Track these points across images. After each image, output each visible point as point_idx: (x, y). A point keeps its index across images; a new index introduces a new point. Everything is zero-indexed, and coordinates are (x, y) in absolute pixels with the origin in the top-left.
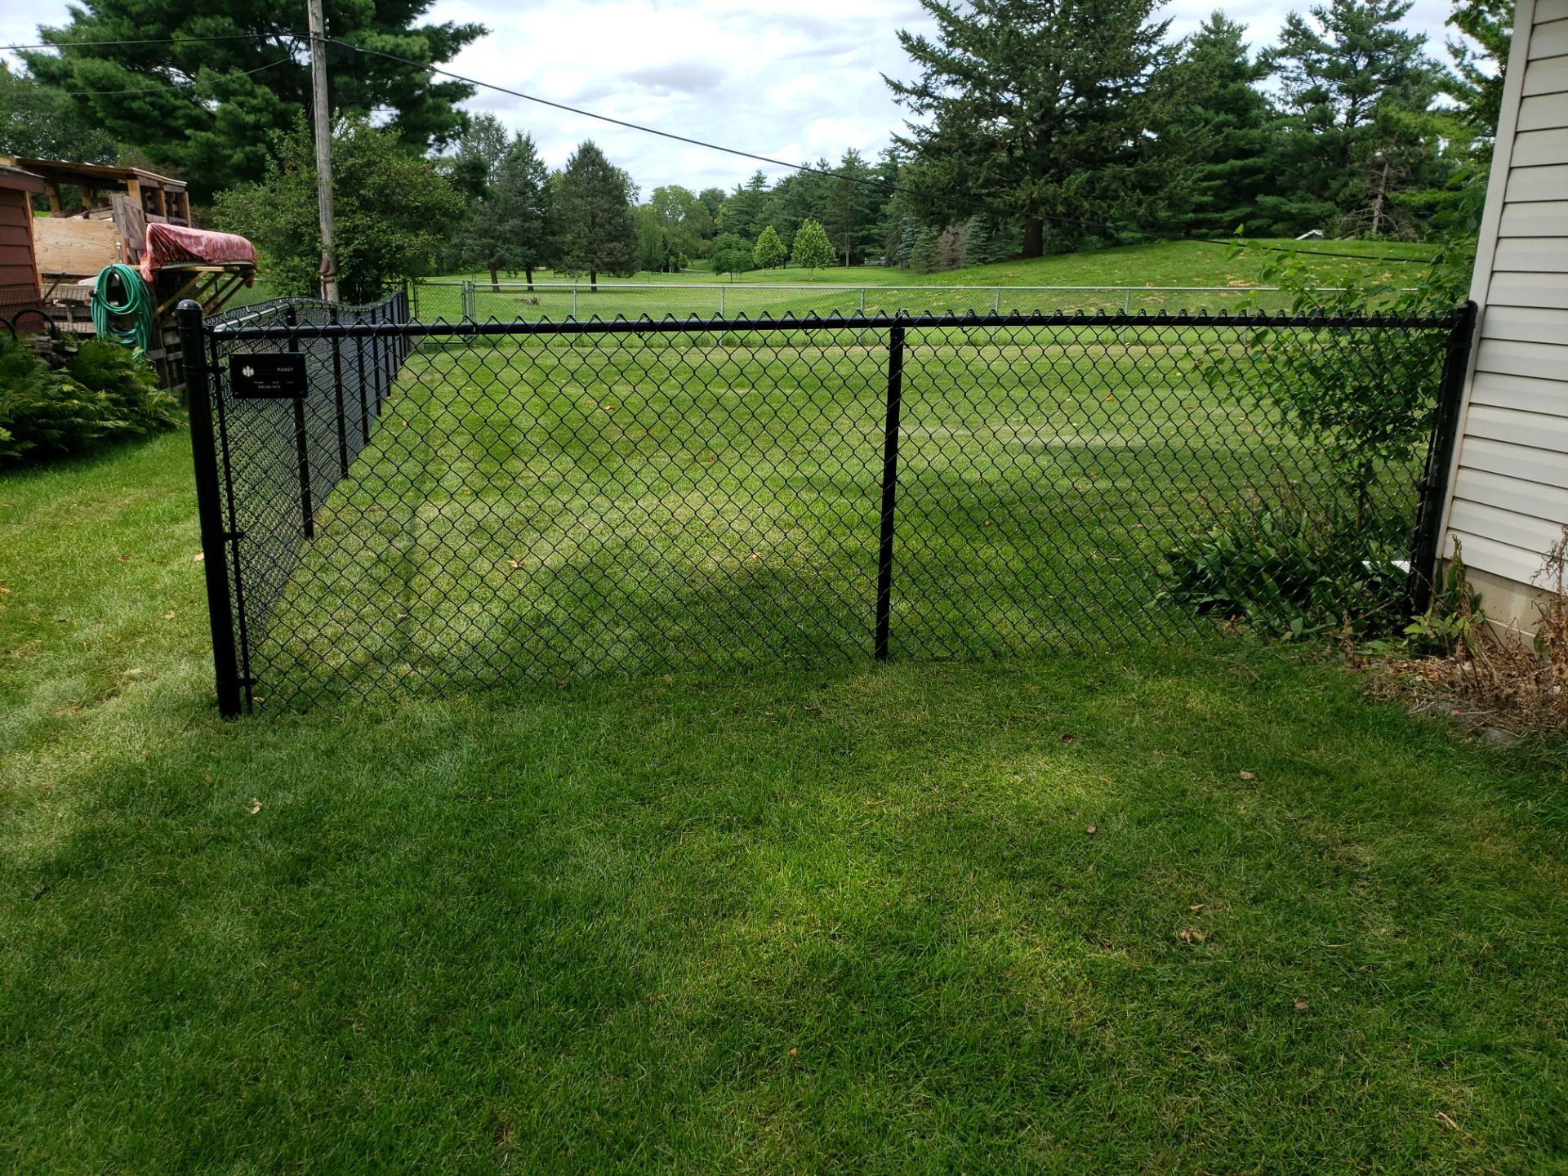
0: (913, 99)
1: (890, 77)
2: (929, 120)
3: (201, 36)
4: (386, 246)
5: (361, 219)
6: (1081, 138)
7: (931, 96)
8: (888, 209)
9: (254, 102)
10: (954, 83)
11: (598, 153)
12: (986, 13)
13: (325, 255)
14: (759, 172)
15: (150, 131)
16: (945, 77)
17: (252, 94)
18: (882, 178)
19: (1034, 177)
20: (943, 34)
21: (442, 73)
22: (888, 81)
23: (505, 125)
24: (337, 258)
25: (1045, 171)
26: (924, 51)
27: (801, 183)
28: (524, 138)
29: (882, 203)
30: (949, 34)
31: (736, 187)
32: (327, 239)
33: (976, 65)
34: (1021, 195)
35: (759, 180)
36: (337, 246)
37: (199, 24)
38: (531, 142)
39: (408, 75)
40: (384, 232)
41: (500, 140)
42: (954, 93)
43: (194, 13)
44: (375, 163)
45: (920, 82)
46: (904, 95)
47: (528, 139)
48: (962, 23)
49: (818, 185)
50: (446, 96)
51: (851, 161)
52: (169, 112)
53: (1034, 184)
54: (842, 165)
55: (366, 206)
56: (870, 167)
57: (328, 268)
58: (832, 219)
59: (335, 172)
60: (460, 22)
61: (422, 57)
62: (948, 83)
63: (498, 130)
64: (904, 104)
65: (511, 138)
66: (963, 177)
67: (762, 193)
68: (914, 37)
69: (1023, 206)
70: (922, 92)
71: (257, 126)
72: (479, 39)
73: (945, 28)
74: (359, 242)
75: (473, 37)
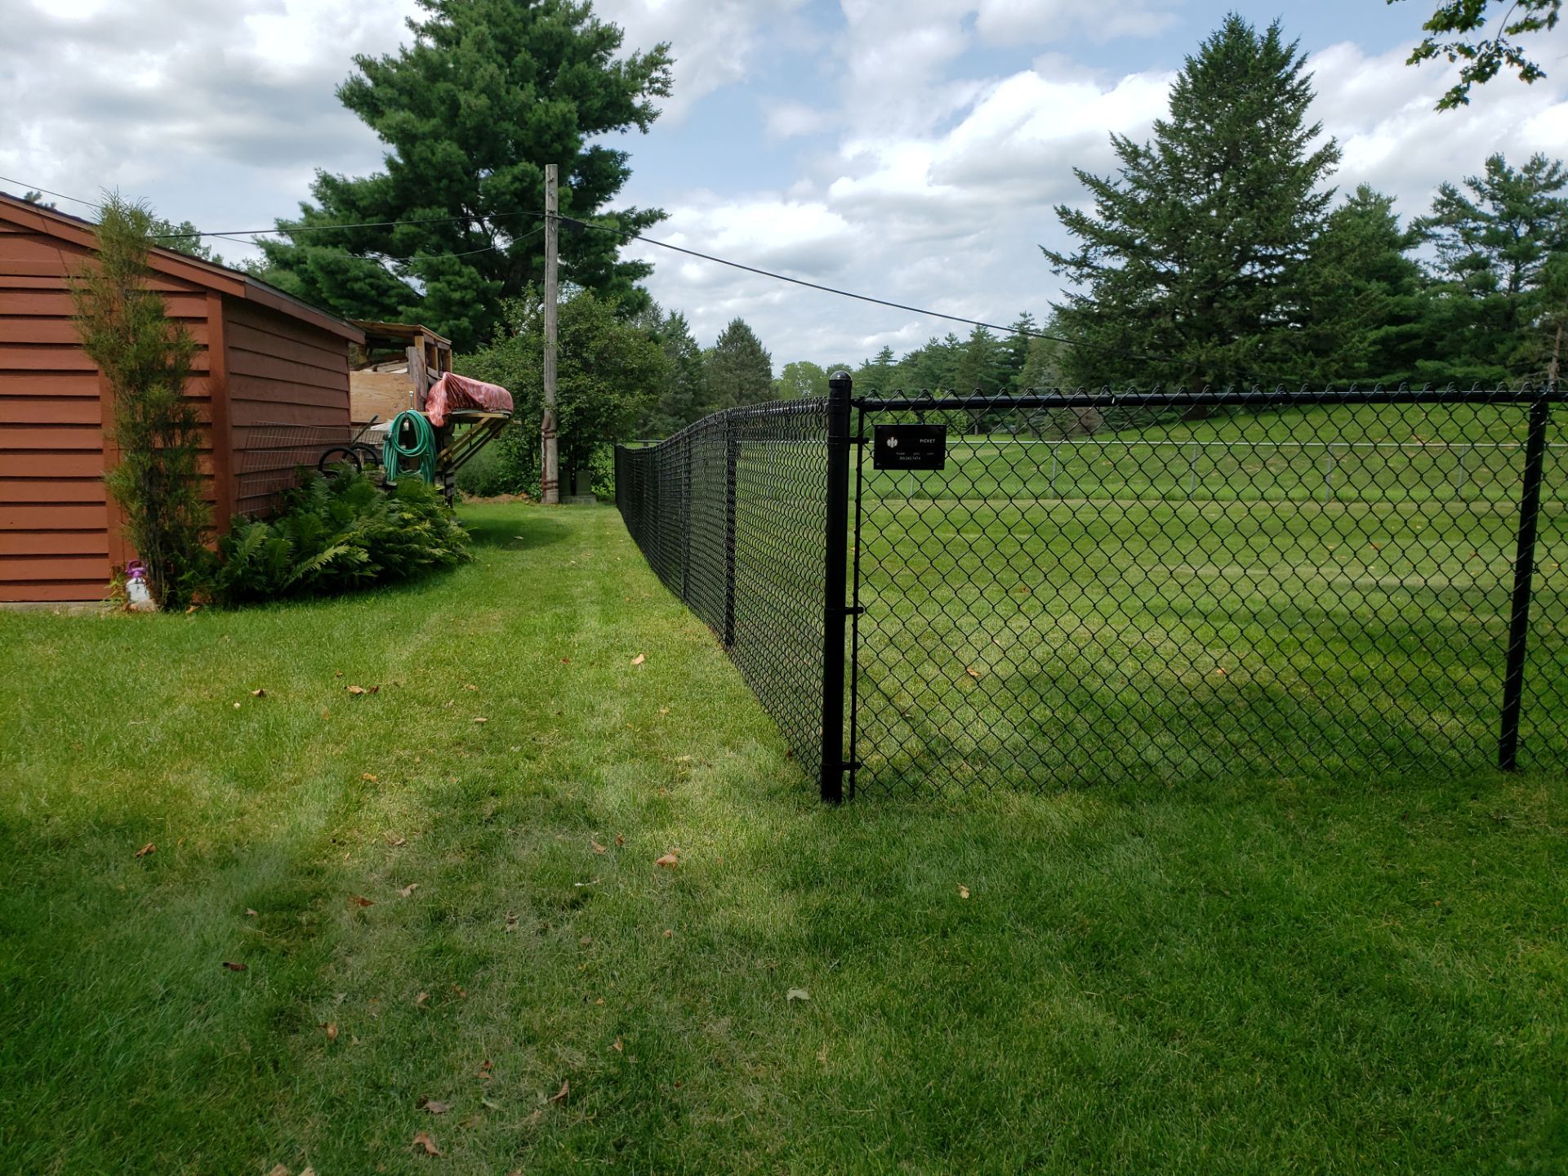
0: (1072, 269)
1: (1048, 250)
2: (1086, 289)
3: (418, 225)
4: (604, 405)
5: (583, 380)
6: (1248, 303)
7: (1089, 266)
8: (1018, 379)
9: (461, 280)
10: (1113, 254)
11: (747, 330)
12: (1144, 188)
13: (547, 413)
14: (887, 348)
15: (367, 308)
16: (1104, 249)
17: (459, 274)
18: (1012, 351)
19: (1200, 342)
20: (1100, 208)
21: (626, 254)
22: (1047, 253)
23: (661, 305)
24: (558, 415)
25: (1209, 335)
26: (1083, 224)
27: (929, 357)
28: (677, 317)
29: (1012, 374)
30: (1107, 208)
31: (864, 362)
32: (549, 397)
33: (1132, 238)
34: (1188, 357)
35: (886, 355)
36: (560, 405)
37: (419, 213)
38: (684, 321)
39: (598, 254)
40: (604, 391)
41: (656, 318)
42: (1119, 263)
43: (414, 205)
44: (597, 328)
45: (1079, 254)
46: (1062, 267)
47: (681, 317)
48: (1121, 196)
49: (946, 358)
50: (628, 275)
51: (980, 337)
52: (384, 291)
53: (1202, 347)
54: (970, 340)
55: (588, 367)
56: (999, 340)
57: (549, 425)
58: (962, 390)
59: (560, 336)
60: (641, 208)
61: (613, 239)
62: (1106, 254)
63: (655, 309)
64: (1062, 274)
65: (666, 316)
66: (1126, 341)
67: (889, 367)
68: (1073, 211)
69: (1189, 369)
70: (1081, 263)
71: (462, 303)
72: (659, 223)
73: (1101, 203)
74: (581, 401)
75: (653, 222)
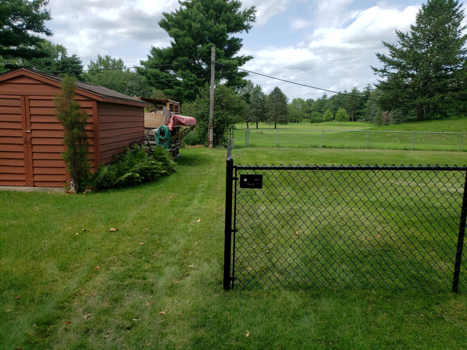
0: (381, 73)
1: (373, 67)
2: (385, 79)
3: (180, 62)
4: (227, 119)
5: (221, 111)
6: (439, 84)
7: (386, 72)
8: (366, 105)
9: (191, 78)
10: (394, 68)
11: (280, 90)
12: (406, 47)
13: (210, 121)
14: (325, 94)
15: (165, 87)
16: (391, 66)
17: (191, 76)
18: (364, 96)
19: (422, 97)
20: (391, 54)
21: (240, 69)
22: (372, 68)
23: (253, 83)
24: (213, 122)
25: (425, 95)
26: (385, 59)
27: (338, 97)
28: (259, 86)
29: (364, 103)
30: (393, 53)
31: (318, 98)
32: (211, 117)
33: (402, 63)
34: (417, 102)
35: (325, 96)
36: (214, 119)
37: (180, 59)
38: (261, 87)
39: (232, 70)
40: (227, 115)
41: (252, 87)
42: (396, 71)
43: (179, 56)
44: (225, 96)
45: (383, 68)
46: (377, 72)
47: (260, 86)
48: (397, 50)
49: (343, 98)
50: (241, 76)
51: (354, 91)
52: (169, 82)
53: (422, 98)
54: (352, 92)
55: (222, 107)
56: (360, 92)
57: (211, 124)
58: (348, 108)
59: (215, 98)
60: (246, 56)
61: (236, 66)
62: (392, 68)
63: (252, 84)
64: (377, 75)
65: (255, 86)
66: (397, 96)
67: (326, 100)
68: (382, 55)
69: (418, 105)
70: (383, 71)
71: (192, 85)
72: (251, 60)
73: (391, 52)
74: (220, 118)
75: (249, 59)
